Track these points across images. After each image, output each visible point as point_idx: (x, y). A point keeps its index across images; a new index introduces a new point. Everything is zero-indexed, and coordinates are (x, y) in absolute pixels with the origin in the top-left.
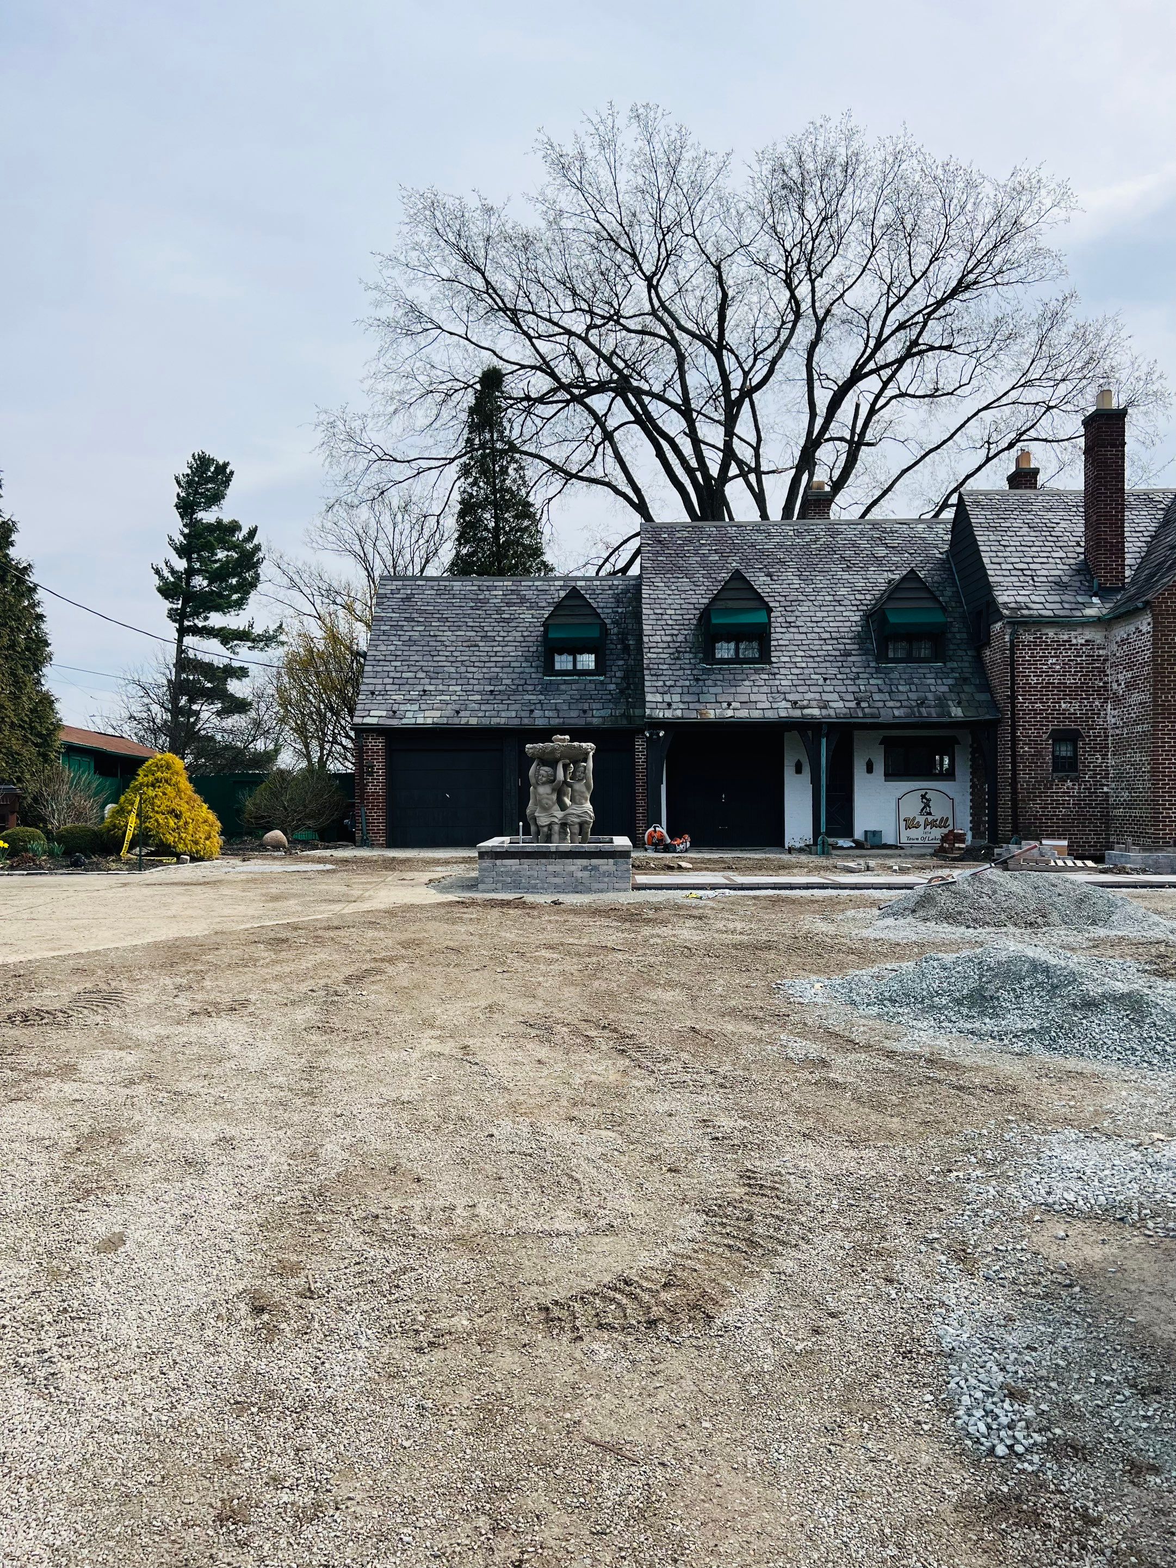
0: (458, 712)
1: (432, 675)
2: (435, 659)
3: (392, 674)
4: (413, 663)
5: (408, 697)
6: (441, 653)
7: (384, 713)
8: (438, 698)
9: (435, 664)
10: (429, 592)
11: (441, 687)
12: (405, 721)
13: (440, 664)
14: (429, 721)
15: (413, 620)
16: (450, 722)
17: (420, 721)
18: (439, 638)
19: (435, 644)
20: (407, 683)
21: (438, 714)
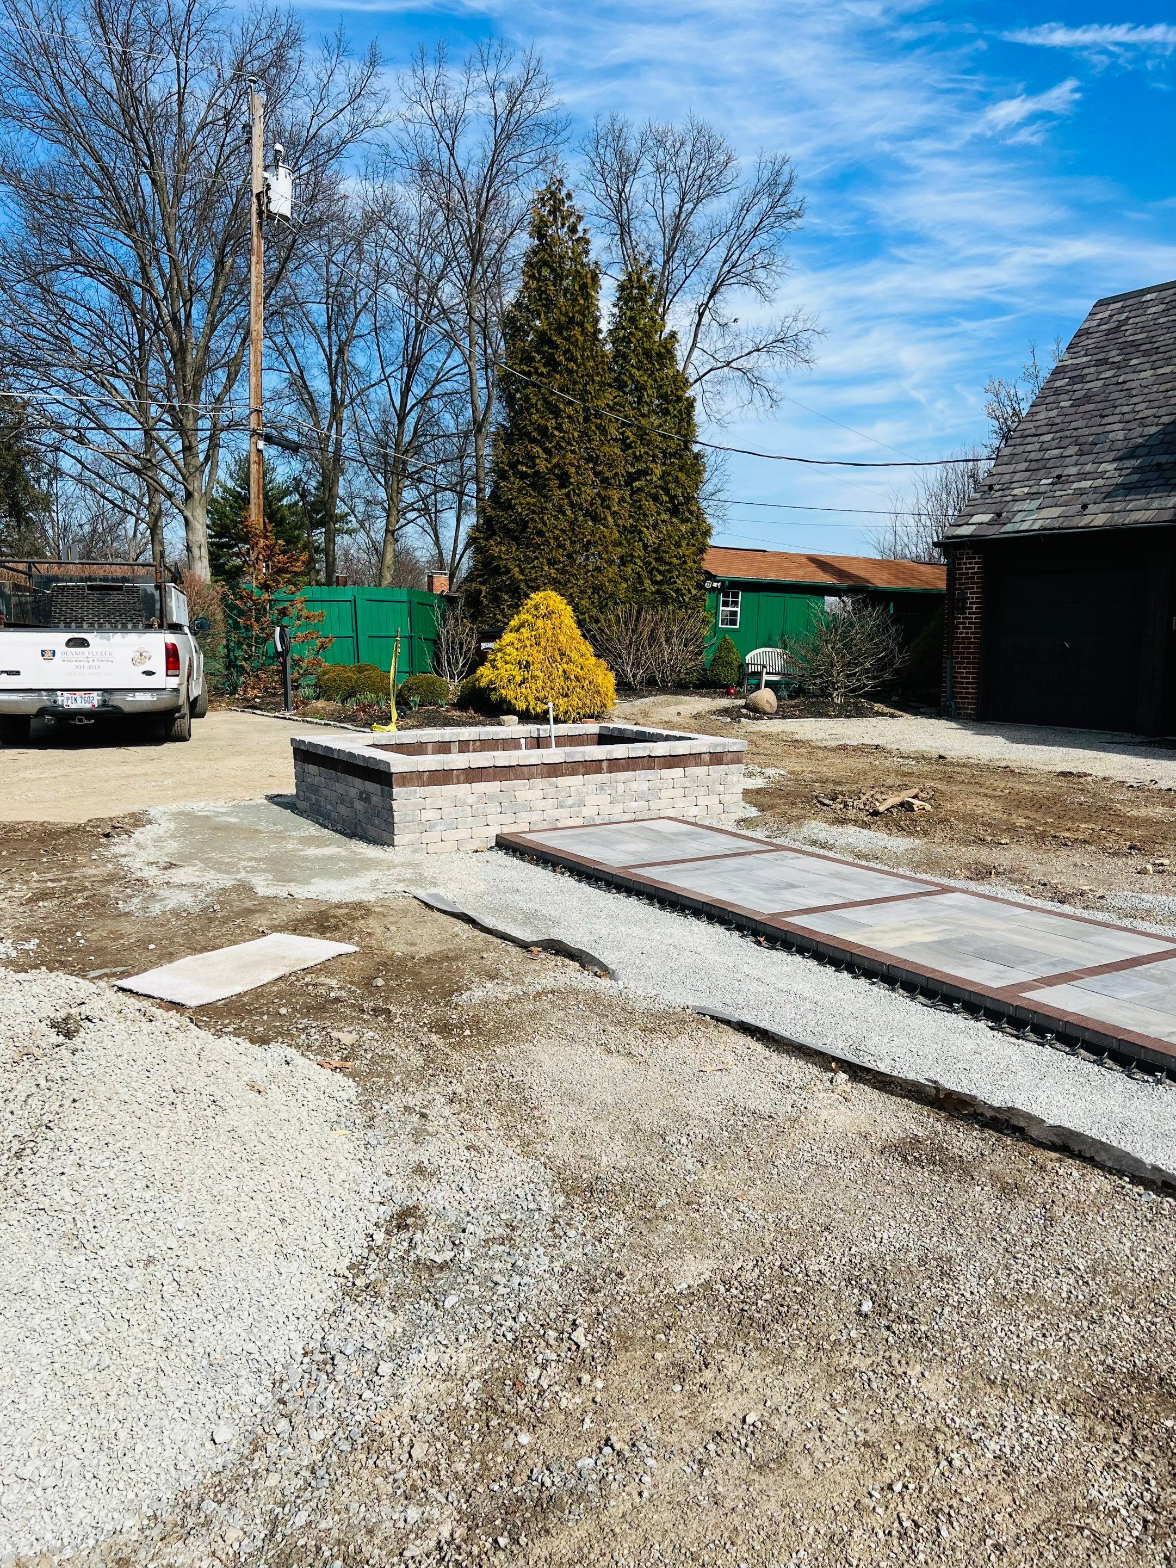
0: (1085, 507)
1: (1085, 448)
2: (1106, 420)
3: (1032, 456)
4: (1068, 433)
5: (1034, 490)
6: (1117, 410)
7: (986, 518)
8: (1076, 485)
9: (1100, 429)
10: (1153, 310)
11: (1088, 468)
12: (1004, 529)
13: (1108, 428)
14: (1037, 526)
15: (1105, 361)
16: (1065, 525)
17: (1024, 526)
18: (1126, 386)
19: (1116, 395)
20: (1045, 468)
21: (1056, 512)
